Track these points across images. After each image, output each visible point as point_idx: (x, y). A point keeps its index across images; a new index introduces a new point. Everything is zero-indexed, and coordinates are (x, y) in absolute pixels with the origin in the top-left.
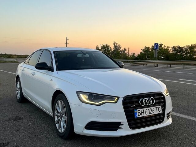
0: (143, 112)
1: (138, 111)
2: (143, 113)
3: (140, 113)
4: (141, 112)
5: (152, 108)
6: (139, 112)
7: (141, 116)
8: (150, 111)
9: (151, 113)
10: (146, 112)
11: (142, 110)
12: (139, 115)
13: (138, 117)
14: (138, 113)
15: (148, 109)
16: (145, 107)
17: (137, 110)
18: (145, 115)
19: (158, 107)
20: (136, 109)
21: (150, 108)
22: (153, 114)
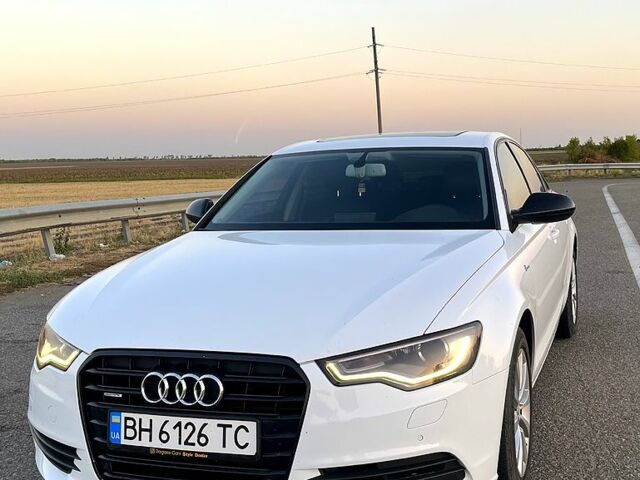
0: (150, 430)
1: (127, 419)
2: (145, 435)
3: (133, 427)
4: (137, 428)
5: (198, 422)
6: (130, 423)
7: (135, 443)
8: (185, 433)
9: (186, 443)
10: (162, 432)
11: (146, 418)
12: (126, 438)
13: (124, 442)
14: (126, 427)
15: (174, 420)
16: (161, 409)
17: (124, 415)
18: (156, 444)
19: (236, 424)
20: (120, 410)
21: (184, 421)
22: (197, 448)
